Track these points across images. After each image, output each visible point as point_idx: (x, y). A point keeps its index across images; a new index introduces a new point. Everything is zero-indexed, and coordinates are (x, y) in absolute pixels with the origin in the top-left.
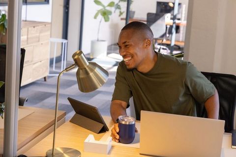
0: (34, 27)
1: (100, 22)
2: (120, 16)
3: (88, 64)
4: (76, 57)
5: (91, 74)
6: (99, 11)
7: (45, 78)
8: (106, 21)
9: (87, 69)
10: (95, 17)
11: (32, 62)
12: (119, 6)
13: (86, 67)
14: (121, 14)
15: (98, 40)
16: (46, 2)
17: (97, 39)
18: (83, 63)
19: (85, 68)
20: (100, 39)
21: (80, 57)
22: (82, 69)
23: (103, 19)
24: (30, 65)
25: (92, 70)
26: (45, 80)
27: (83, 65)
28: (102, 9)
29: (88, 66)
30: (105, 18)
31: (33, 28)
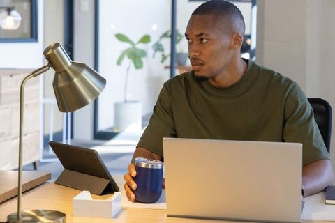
0: (11, 76)
1: (128, 70)
2: (162, 61)
3: (70, 64)
4: (49, 52)
5: (76, 80)
6: (124, 53)
7: (34, 164)
8: (137, 68)
9: (69, 71)
10: (119, 63)
11: (9, 135)
12: (160, 45)
13: (67, 69)
14: (164, 58)
15: (126, 101)
16: (33, 39)
17: (123, 100)
18: (61, 61)
19: (65, 71)
20: (128, 99)
21: (55, 51)
22: (60, 73)
23: (132, 65)
24: (6, 140)
25: (77, 74)
26: (35, 168)
27: (61, 66)
28: (129, 49)
29: (69, 68)
30: (135, 63)
31: (9, 77)
